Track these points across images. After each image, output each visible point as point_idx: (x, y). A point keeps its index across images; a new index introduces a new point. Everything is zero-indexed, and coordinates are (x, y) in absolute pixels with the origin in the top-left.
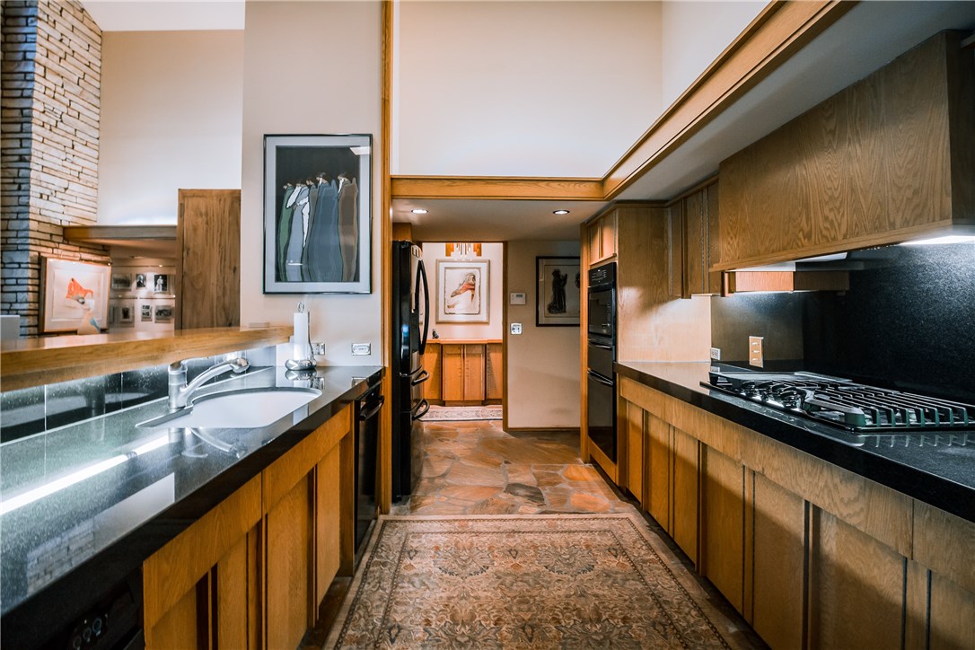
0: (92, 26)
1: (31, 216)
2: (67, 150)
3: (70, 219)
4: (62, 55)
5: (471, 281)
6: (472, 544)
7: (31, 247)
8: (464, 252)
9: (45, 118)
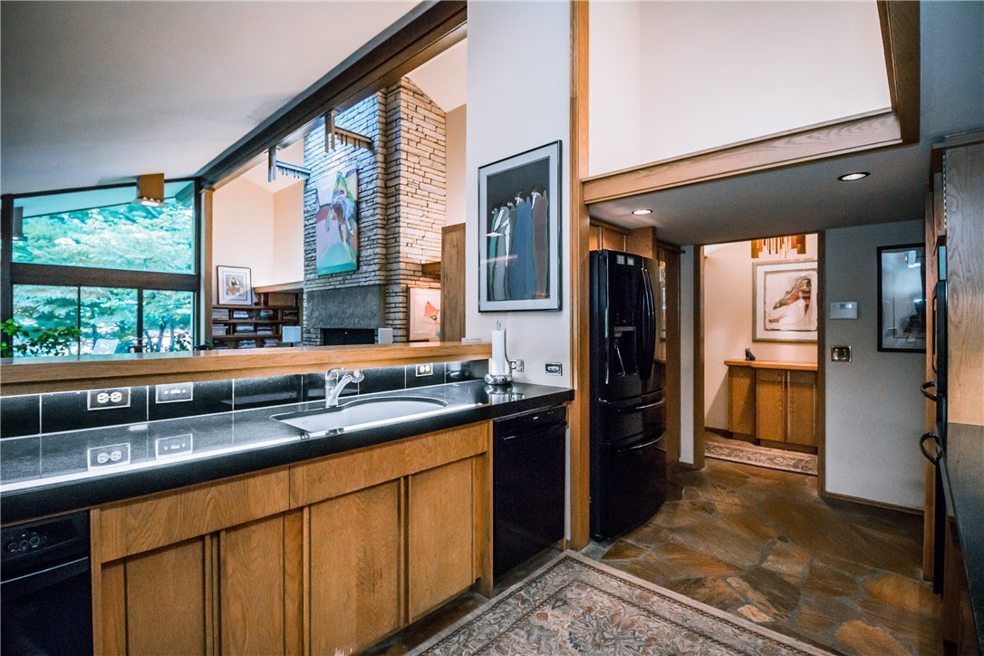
0: (438, 111)
1: (401, 259)
2: (424, 208)
3: (426, 258)
4: (418, 140)
5: (805, 288)
6: (633, 624)
7: (402, 281)
8: (773, 252)
9: (408, 189)
